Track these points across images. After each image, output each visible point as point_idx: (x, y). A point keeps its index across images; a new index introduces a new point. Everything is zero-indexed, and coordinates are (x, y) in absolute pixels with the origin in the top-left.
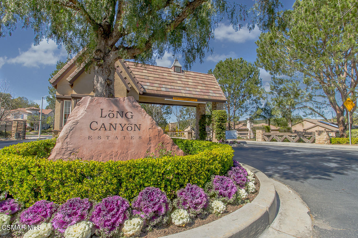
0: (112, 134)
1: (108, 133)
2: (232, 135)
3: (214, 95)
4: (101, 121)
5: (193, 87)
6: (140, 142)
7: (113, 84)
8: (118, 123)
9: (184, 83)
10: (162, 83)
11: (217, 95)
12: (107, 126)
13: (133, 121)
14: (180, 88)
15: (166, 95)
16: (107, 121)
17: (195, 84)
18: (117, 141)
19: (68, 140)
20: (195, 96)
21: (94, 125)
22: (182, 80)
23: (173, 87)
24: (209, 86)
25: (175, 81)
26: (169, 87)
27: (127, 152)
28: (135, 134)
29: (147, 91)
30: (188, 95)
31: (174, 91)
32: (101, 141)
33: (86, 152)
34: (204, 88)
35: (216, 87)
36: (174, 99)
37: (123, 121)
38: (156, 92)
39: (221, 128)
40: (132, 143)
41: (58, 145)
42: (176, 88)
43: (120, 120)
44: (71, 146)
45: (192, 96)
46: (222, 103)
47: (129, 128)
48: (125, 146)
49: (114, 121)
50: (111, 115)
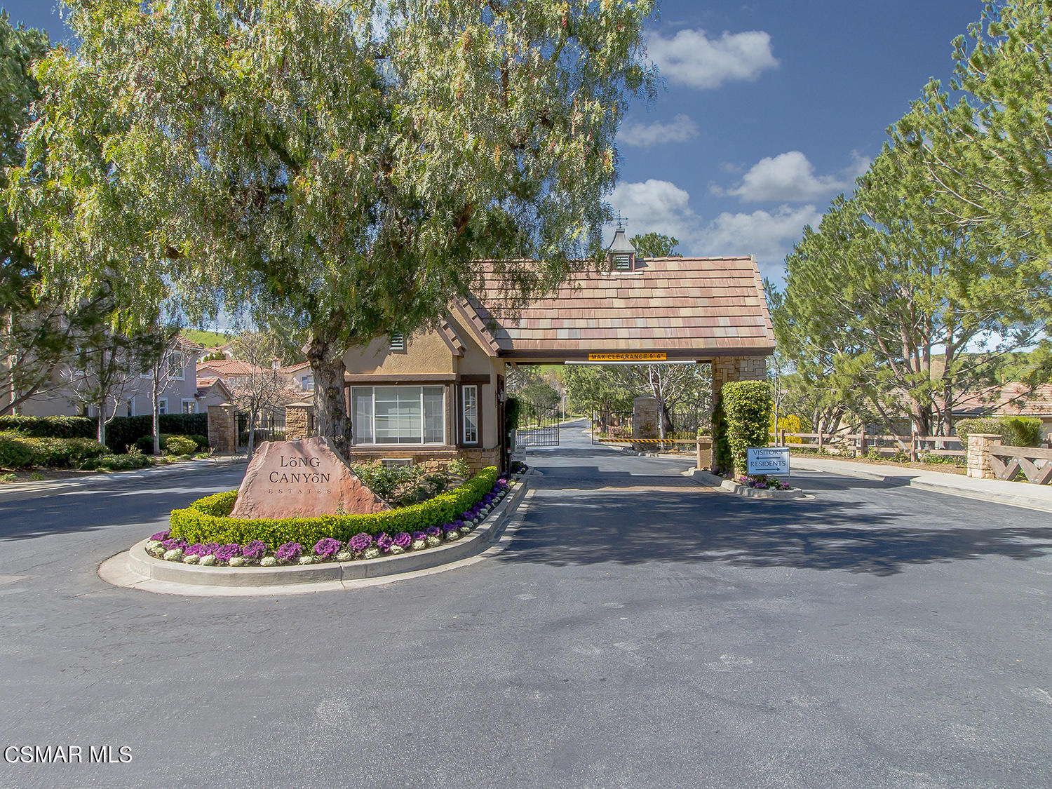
0: (295, 486)
1: (290, 485)
2: (775, 460)
3: (732, 332)
4: (282, 471)
5: (662, 312)
6: (329, 498)
7: (341, 393)
8: (301, 473)
9: (632, 303)
10: (563, 313)
11: (744, 332)
12: (289, 477)
13: (320, 470)
14: (617, 323)
15: (569, 351)
16: (288, 471)
17: (671, 302)
18: (301, 496)
19: (248, 494)
20: (660, 345)
21: (274, 477)
22: (632, 293)
23: (593, 324)
24: (723, 301)
25: (606, 303)
26: (582, 323)
27: (313, 509)
28: (321, 487)
29: (517, 346)
30: (636, 345)
31: (596, 334)
32: (282, 495)
33: (266, 508)
34: (700, 312)
35: (749, 301)
36: (590, 359)
37: (307, 470)
38: (538, 346)
39: (749, 438)
40: (319, 498)
41: (239, 500)
42: (602, 323)
43: (304, 469)
44: (251, 501)
45: (649, 345)
46: (759, 358)
47: (315, 479)
48: (310, 502)
49: (297, 471)
50: (293, 463)
